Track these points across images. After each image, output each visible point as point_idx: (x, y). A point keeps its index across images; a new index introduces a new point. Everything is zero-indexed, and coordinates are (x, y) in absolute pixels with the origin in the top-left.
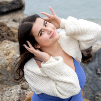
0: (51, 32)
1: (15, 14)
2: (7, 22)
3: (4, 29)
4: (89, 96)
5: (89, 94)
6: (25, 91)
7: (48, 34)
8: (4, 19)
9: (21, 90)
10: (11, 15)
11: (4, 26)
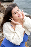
0: (19, 14)
1: (9, 3)
2: (5, 6)
3: (2, 8)
4: (30, 45)
5: (30, 44)
6: (3, 36)
7: (18, 15)
8: (4, 4)
9: (2, 35)
10: (7, 3)
11: (2, 7)
